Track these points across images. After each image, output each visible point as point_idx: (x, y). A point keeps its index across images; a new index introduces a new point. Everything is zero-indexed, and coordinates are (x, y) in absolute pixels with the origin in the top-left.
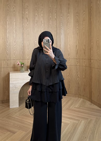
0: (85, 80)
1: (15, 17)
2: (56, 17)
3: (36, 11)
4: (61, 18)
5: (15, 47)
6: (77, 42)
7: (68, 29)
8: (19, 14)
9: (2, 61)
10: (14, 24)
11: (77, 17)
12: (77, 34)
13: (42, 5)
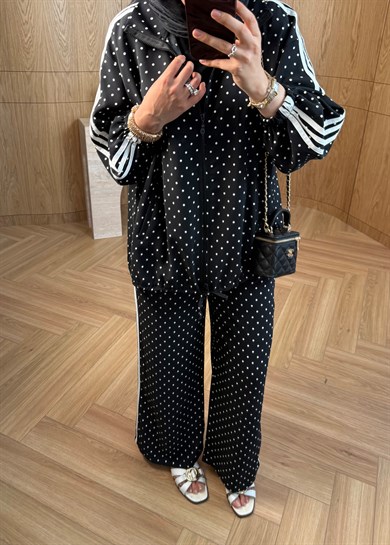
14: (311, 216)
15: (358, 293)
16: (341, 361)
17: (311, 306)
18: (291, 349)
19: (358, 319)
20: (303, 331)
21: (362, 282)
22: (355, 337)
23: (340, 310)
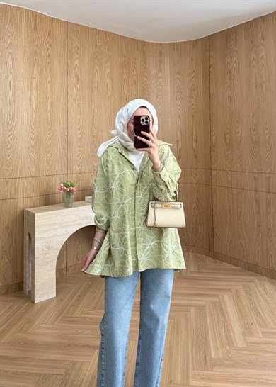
0: (197, 212)
1: (50, 70)
2: (135, 77)
3: (96, 61)
4: (145, 79)
5: (49, 143)
6: (179, 134)
7: (160, 104)
8: (59, 63)
9: (21, 179)
10: (49, 87)
11: (178, 81)
12: (179, 116)
13: (108, 49)
14: (191, 257)
15: (245, 300)
16: (259, 344)
17: (222, 313)
18: (226, 344)
19: (253, 315)
20: (227, 330)
21: (242, 292)
22: (258, 327)
23: (241, 313)
